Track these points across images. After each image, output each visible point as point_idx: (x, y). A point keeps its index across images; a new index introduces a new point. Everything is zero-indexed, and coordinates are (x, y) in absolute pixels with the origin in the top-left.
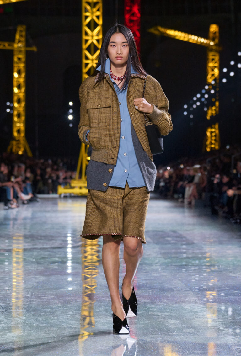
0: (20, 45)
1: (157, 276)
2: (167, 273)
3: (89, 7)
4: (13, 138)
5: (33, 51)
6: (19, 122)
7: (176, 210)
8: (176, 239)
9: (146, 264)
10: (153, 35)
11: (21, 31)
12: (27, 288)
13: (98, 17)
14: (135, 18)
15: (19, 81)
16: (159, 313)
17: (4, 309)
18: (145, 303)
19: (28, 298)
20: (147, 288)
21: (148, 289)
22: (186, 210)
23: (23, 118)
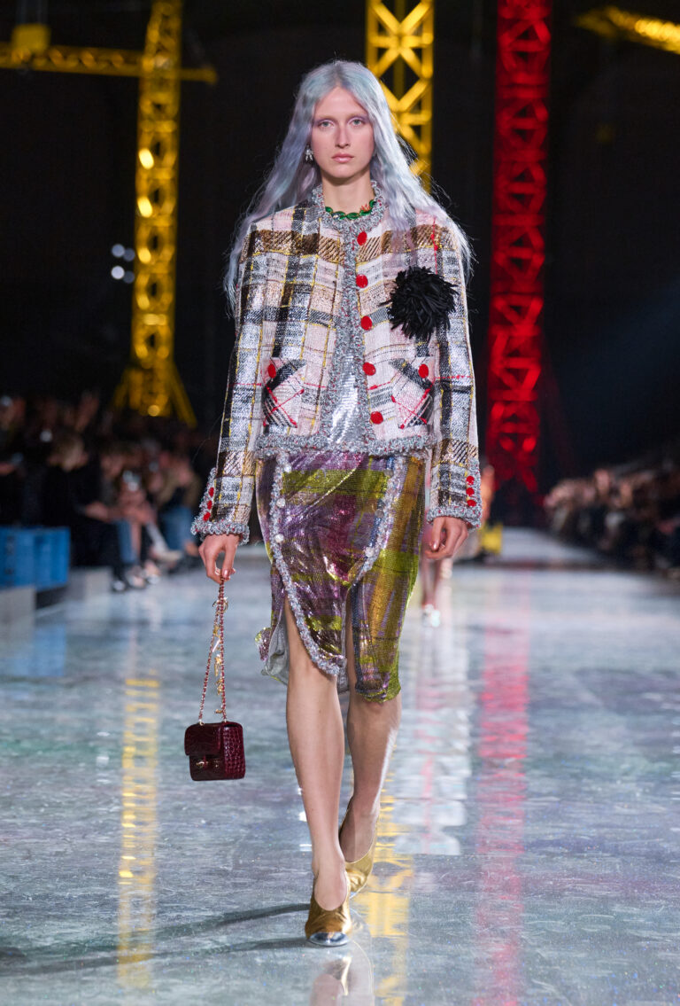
0: (162, 61)
1: (633, 816)
2: (664, 806)
5: (201, 84)
6: (155, 312)
7: (666, 603)
9: (590, 775)
10: (592, 37)
11: (166, 18)
12: (219, 844)
15: (156, 181)
16: (656, 933)
18: (604, 899)
19: (224, 873)
20: (604, 851)
21: (605, 854)
23: (167, 298)
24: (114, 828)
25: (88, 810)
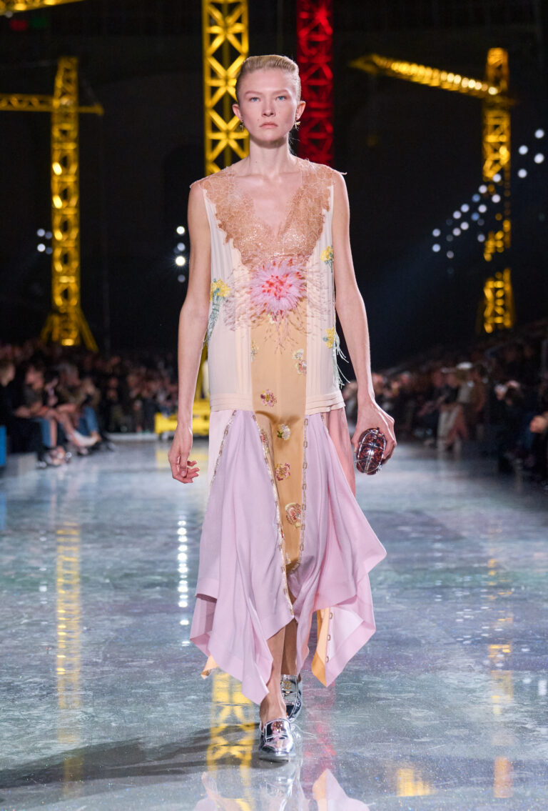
0: (65, 101)
2: (405, 605)
3: (217, 15)
4: (54, 310)
5: (94, 115)
6: (67, 274)
8: (421, 529)
10: (362, 75)
11: (67, 71)
12: (94, 644)
13: (238, 36)
14: (320, 38)
15: (63, 183)
16: (390, 695)
17: (44, 690)
18: (357, 671)
19: (96, 664)
22: (442, 463)
23: (75, 264)
24: (23, 635)
25: (6, 623)
